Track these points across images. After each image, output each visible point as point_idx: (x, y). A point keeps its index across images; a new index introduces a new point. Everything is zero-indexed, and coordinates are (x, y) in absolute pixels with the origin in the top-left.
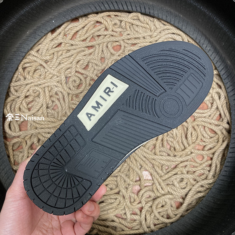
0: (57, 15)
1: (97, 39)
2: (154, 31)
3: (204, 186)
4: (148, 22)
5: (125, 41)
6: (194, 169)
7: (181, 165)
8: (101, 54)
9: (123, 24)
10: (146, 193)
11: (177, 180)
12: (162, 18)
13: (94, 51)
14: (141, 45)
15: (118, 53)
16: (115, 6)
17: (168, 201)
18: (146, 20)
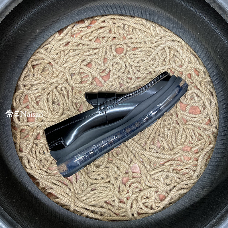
2: (155, 36)
3: (188, 184)
4: (150, 27)
5: (128, 44)
6: (179, 168)
8: (104, 54)
9: (126, 27)
10: (134, 184)
11: (163, 177)
13: (98, 51)
18: (148, 26)
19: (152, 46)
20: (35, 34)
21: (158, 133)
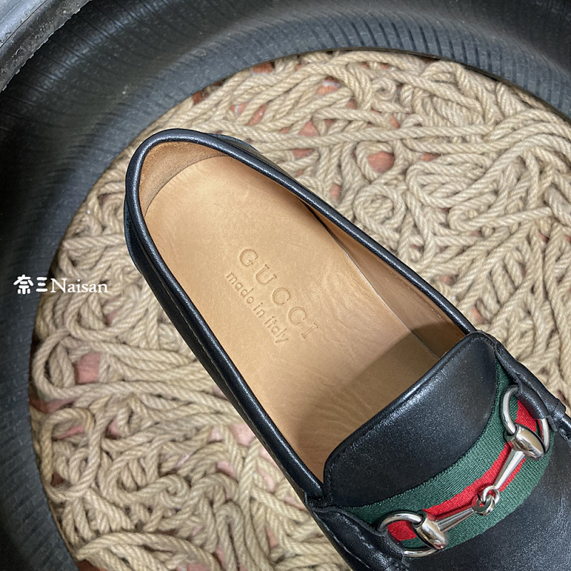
0: (217, 48)
1: (324, 128)
4: (480, 93)
5: (408, 142)
8: (333, 174)
9: (406, 93)
12: (526, 86)
13: (312, 162)
14: (453, 158)
15: (384, 177)
16: (390, 37)
18: (475, 89)
19: (485, 150)
20: (118, 101)
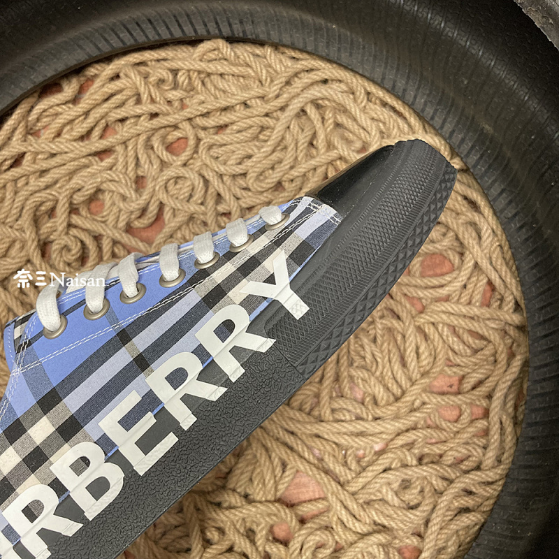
1: (121, 127)
2: (269, 80)
3: (474, 490)
4: (248, 59)
5: (199, 121)
6: (437, 450)
7: (400, 441)
8: (133, 165)
9: (182, 78)
10: (312, 537)
11: (392, 486)
13: (114, 161)
14: (239, 126)
15: (180, 159)
17: (379, 550)
19: (266, 111)
21: (345, 358)
